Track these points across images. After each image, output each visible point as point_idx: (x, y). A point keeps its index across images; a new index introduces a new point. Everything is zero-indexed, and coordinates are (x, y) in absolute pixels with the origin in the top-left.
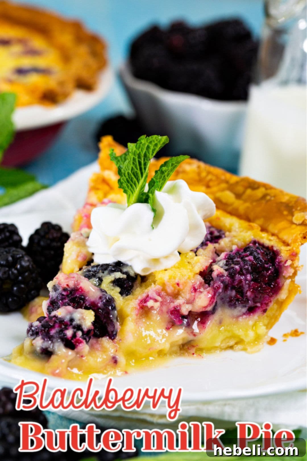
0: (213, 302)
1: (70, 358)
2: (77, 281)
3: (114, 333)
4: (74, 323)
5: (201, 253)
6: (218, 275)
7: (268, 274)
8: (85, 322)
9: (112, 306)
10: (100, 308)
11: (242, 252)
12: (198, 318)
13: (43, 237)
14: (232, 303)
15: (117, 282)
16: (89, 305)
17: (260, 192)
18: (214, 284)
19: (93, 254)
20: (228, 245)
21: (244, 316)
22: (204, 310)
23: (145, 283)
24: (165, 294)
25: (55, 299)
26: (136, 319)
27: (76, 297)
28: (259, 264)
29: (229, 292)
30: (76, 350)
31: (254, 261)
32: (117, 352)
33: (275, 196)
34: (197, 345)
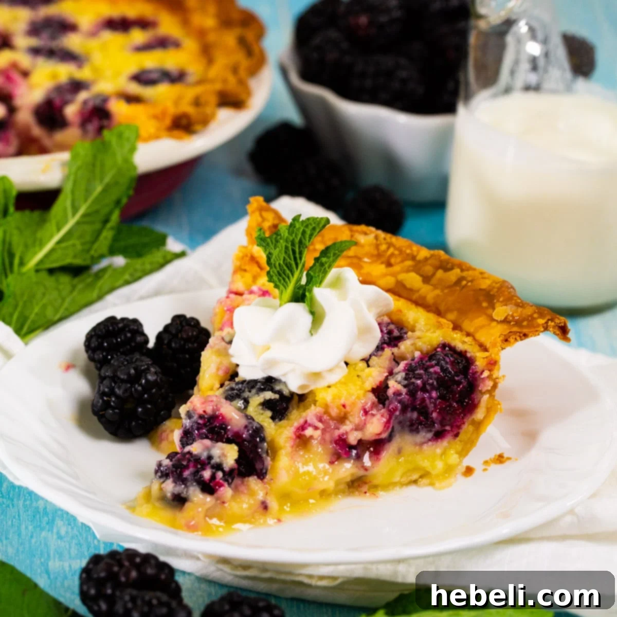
0: (388, 427)
1: (208, 506)
2: (216, 406)
3: (264, 471)
4: (213, 462)
5: (374, 363)
6: (394, 394)
7: (459, 389)
8: (226, 459)
9: (260, 437)
10: (244, 440)
11: (426, 362)
12: (370, 447)
13: (175, 336)
14: (413, 427)
15: (267, 404)
16: (232, 436)
17: (454, 274)
18: (389, 404)
19: (237, 365)
20: (410, 350)
21: (430, 443)
22: (377, 437)
23: (303, 403)
24: (328, 418)
25: (188, 429)
26: (292, 452)
27: (216, 427)
28: (448, 376)
29: (409, 415)
30: (216, 495)
31: (441, 374)
32: (268, 495)
33: (472, 281)
34: (370, 482)
